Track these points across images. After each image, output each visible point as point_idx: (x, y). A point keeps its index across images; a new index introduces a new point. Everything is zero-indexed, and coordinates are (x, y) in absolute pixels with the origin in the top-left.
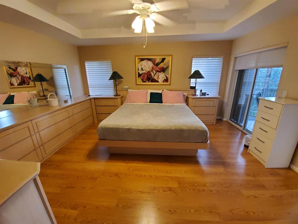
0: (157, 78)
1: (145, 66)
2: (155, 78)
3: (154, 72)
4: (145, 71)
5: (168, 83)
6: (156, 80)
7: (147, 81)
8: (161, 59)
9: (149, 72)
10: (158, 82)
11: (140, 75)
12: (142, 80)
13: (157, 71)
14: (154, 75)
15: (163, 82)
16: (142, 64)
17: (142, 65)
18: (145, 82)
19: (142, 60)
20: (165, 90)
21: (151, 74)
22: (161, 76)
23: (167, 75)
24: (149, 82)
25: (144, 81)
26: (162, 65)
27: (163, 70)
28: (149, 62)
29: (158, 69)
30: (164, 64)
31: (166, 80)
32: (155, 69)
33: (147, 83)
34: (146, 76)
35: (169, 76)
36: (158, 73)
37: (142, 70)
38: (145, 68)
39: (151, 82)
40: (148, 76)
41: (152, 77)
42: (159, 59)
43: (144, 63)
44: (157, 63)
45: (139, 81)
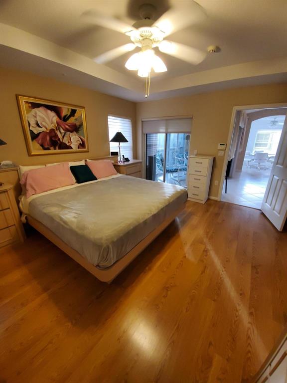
0: (69, 142)
1: (44, 120)
2: (66, 141)
3: (62, 131)
4: (43, 129)
6: (68, 144)
7: (52, 148)
8: (70, 111)
9: (52, 130)
10: (70, 147)
11: (34, 136)
12: (42, 145)
14: (63, 137)
15: (79, 148)
16: (36, 114)
17: (36, 117)
18: (48, 149)
19: (35, 106)
20: (88, 160)
21: (56, 135)
24: (55, 149)
25: (46, 147)
27: (76, 129)
28: (49, 112)
29: (67, 127)
30: (76, 120)
31: (82, 145)
32: (63, 126)
33: (52, 151)
34: (48, 138)
35: (85, 139)
36: (68, 133)
37: (38, 125)
38: (44, 123)
39: (60, 148)
40: (53, 139)
41: (59, 140)
42: (67, 110)
43: (40, 113)
44: (65, 116)
45: (36, 148)
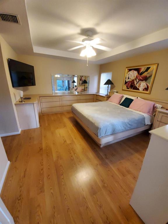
0: (139, 86)
2: (137, 86)
3: (137, 80)
4: (130, 80)
5: (148, 92)
6: (138, 88)
7: (130, 88)
8: (146, 68)
9: (133, 80)
11: (126, 83)
12: (127, 87)
13: (140, 80)
14: (137, 84)
15: (143, 90)
16: (129, 73)
17: (129, 75)
18: (129, 89)
19: (130, 70)
20: (139, 98)
21: (134, 82)
22: (142, 85)
23: (148, 84)
24: (131, 89)
25: (128, 87)
26: (145, 74)
27: (146, 79)
28: (135, 71)
29: (141, 78)
30: (148, 73)
31: (146, 89)
32: (138, 78)
33: (130, 90)
34: (130, 84)
35: (150, 85)
36: (140, 81)
37: (129, 78)
38: (131, 77)
39: (133, 89)
40: (132, 84)
41: (135, 84)
42: (144, 68)
43: (131, 73)
44: (142, 72)
45: (125, 87)
